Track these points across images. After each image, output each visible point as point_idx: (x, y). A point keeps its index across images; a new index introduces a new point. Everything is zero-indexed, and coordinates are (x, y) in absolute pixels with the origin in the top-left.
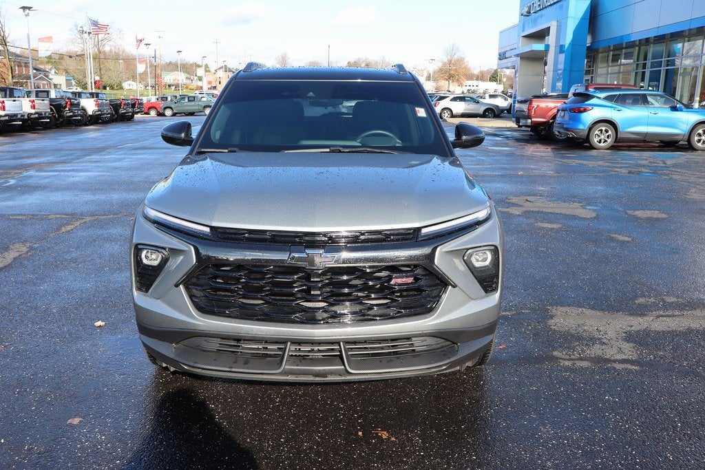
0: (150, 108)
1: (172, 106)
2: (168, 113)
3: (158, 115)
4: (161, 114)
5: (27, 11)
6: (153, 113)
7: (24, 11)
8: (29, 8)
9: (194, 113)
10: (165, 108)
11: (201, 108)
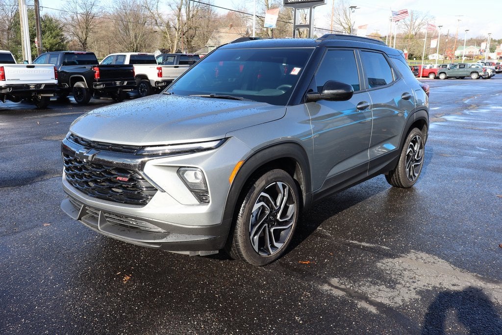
0: (430, 73)
1: (446, 72)
2: (442, 76)
3: (435, 78)
4: (437, 78)
5: (354, 9)
6: (432, 76)
7: (352, 9)
8: (355, 7)
9: (464, 77)
10: (441, 73)
11: (468, 74)
